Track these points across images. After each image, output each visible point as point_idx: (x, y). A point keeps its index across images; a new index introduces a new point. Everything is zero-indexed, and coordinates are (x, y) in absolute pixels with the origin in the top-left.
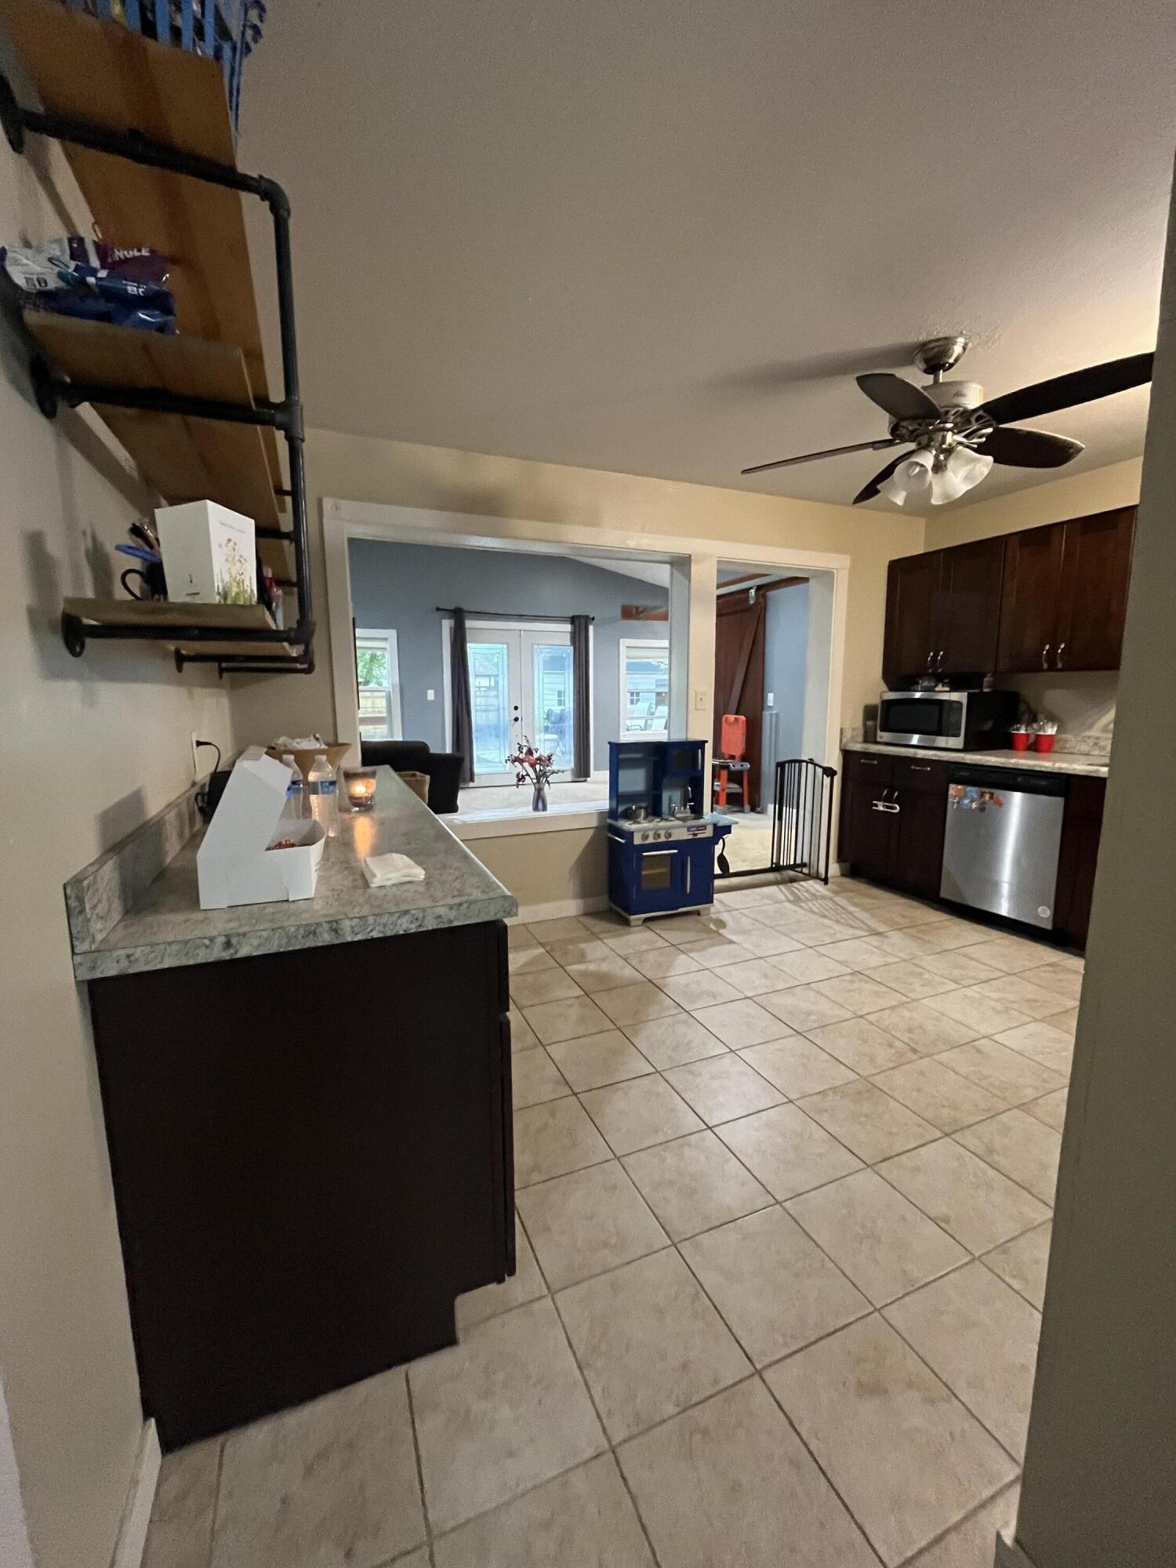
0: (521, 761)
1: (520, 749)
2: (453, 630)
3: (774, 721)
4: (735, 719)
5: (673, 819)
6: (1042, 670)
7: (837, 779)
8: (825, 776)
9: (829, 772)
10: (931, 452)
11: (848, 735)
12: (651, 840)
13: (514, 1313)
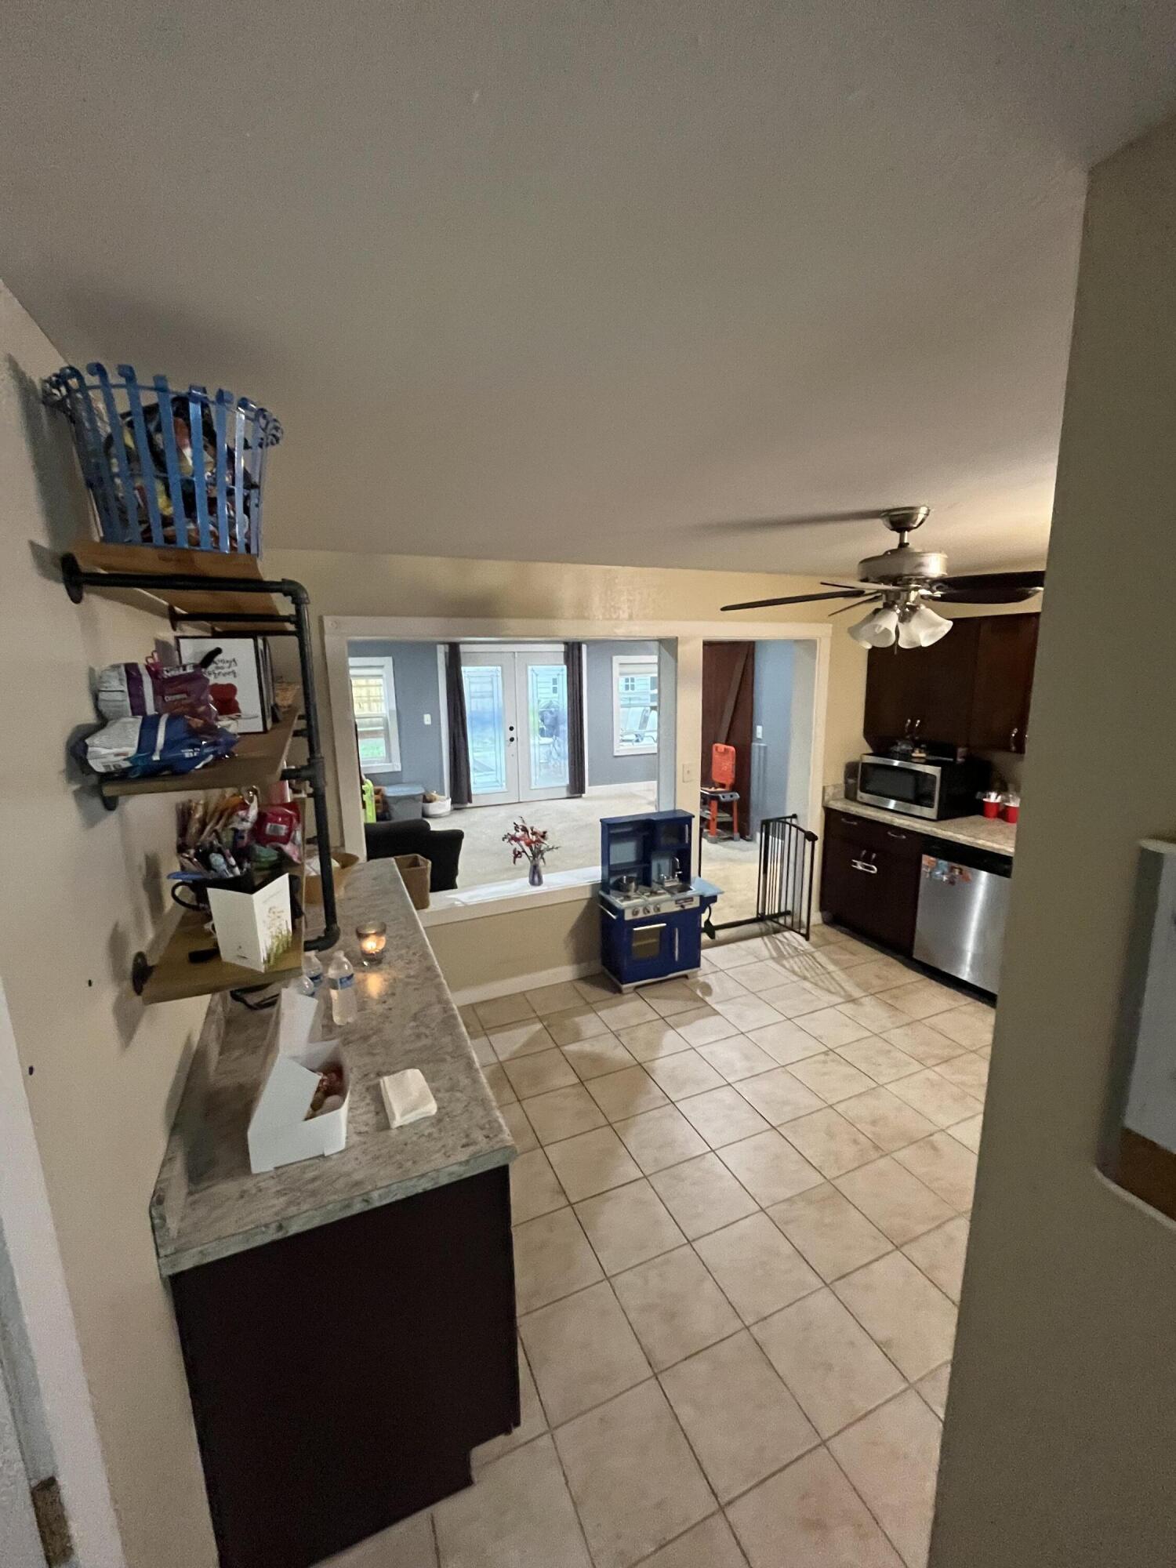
0: (517, 840)
1: (516, 828)
2: (448, 655)
3: (762, 755)
4: (725, 749)
5: (662, 891)
6: (1011, 751)
7: (818, 844)
8: (807, 840)
9: (811, 837)
10: (895, 611)
11: (830, 791)
12: (641, 915)
13: (518, 1451)
